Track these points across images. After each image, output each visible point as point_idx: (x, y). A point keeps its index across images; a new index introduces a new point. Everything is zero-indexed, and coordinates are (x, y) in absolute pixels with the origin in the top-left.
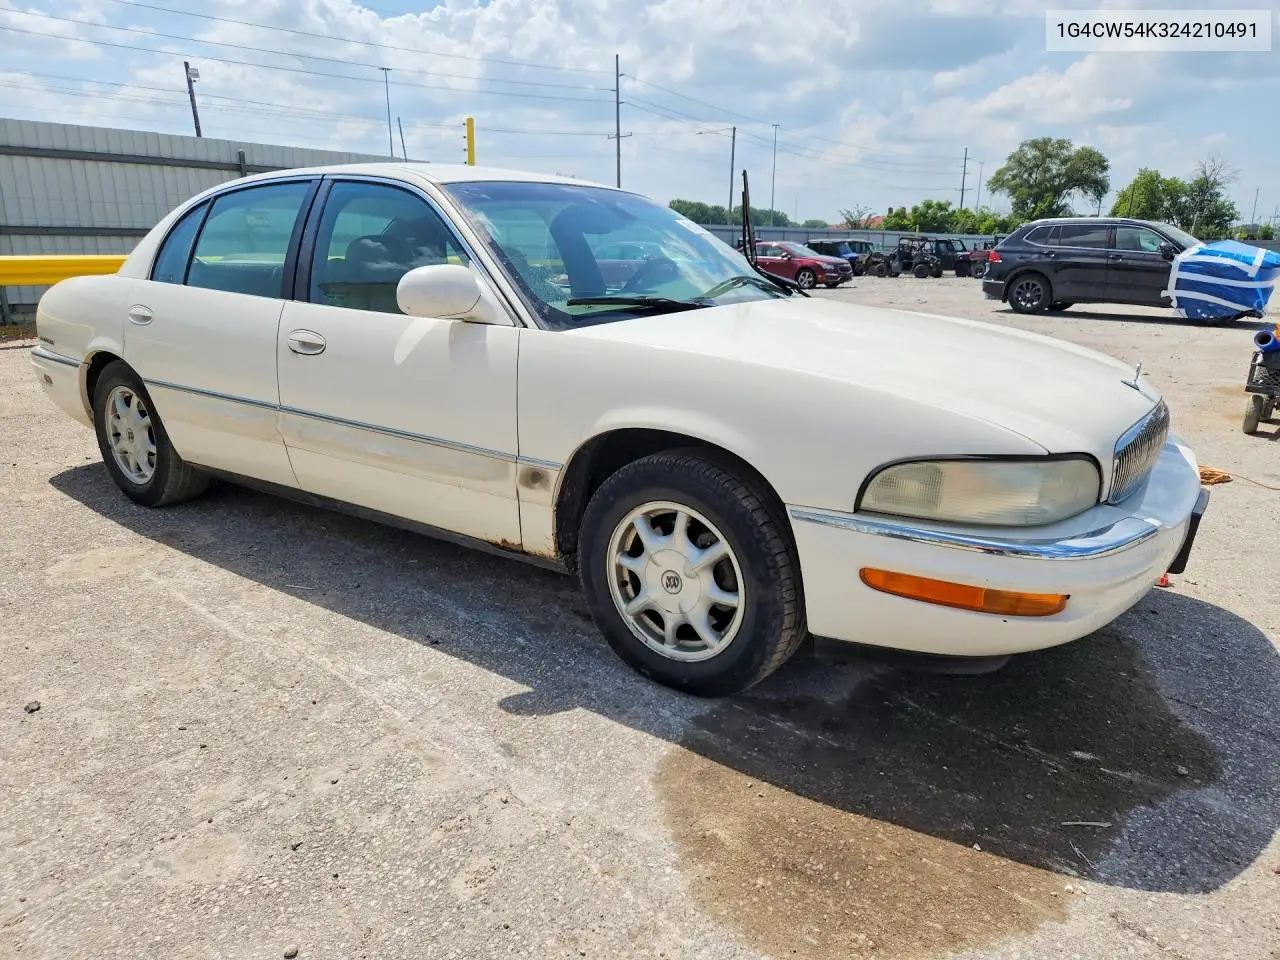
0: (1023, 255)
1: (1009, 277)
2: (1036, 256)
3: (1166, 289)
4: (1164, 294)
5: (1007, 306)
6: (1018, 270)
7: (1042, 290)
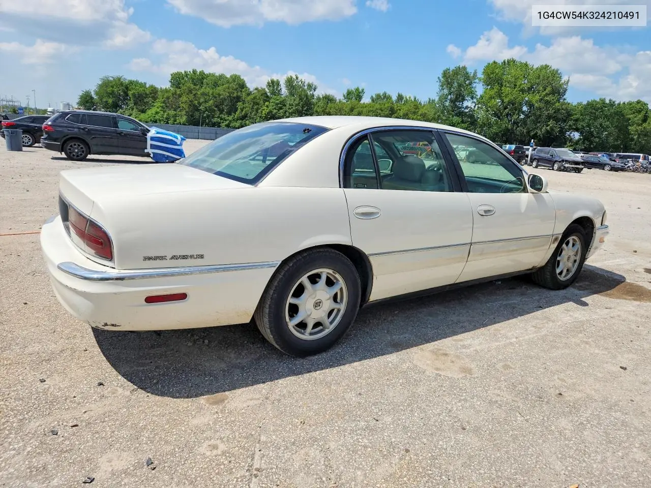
0: (69, 129)
1: (63, 140)
2: (76, 130)
3: (147, 149)
4: (146, 151)
5: (64, 155)
6: (67, 137)
7: (83, 147)
